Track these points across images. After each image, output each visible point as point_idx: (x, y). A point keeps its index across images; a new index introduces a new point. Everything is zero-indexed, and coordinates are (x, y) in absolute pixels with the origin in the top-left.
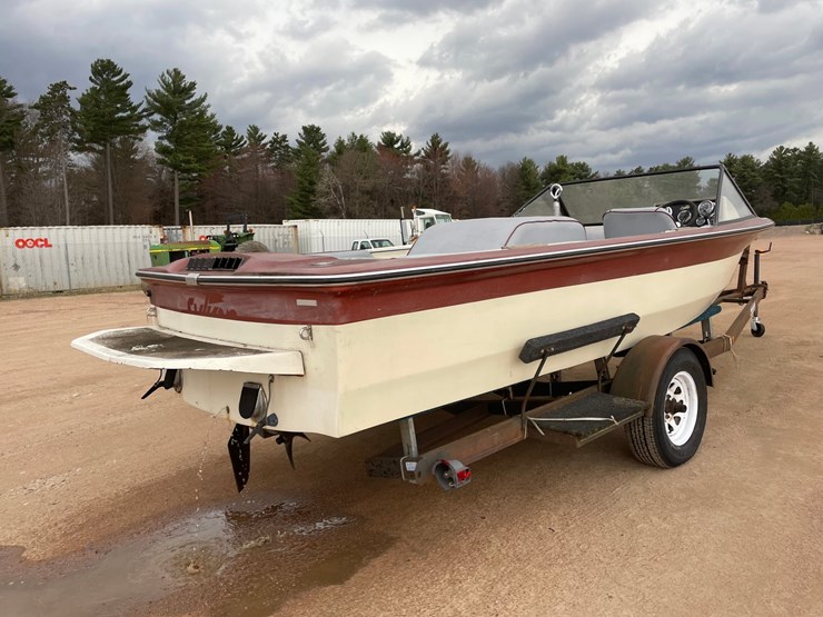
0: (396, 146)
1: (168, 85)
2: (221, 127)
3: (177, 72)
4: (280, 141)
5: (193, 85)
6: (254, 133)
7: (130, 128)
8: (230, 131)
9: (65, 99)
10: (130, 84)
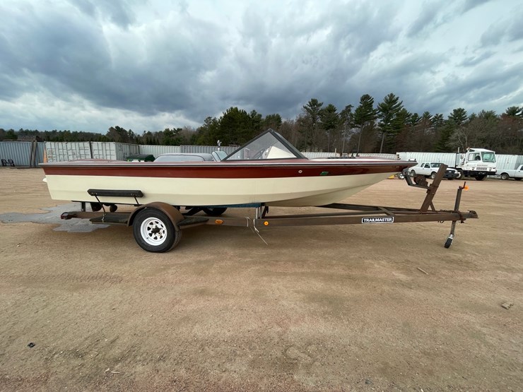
0: (517, 114)
1: (387, 100)
2: (411, 114)
3: (392, 95)
4: (439, 118)
5: (397, 99)
6: (427, 115)
7: (371, 118)
8: (416, 115)
9: (350, 110)
10: (373, 102)
